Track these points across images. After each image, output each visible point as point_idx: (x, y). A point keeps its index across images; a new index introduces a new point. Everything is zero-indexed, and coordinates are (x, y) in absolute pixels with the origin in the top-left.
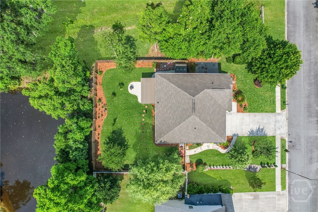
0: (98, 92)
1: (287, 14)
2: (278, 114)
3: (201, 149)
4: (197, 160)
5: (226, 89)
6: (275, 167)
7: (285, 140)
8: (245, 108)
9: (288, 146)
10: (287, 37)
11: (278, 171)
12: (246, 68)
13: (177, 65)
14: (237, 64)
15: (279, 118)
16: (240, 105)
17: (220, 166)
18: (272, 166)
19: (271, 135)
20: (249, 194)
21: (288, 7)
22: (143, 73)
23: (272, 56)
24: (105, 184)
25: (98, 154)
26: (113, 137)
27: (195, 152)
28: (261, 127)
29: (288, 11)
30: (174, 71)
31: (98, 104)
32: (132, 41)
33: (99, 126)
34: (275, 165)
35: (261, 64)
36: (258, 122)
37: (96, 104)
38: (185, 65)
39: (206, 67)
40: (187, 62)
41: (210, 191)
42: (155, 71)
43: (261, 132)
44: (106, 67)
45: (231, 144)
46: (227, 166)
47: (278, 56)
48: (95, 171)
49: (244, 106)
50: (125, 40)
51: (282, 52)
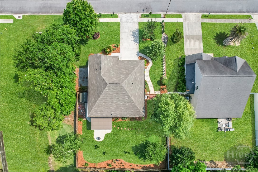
0: (102, 167)
1: (42, 13)
2: (121, 20)
3: (149, 82)
4: (158, 85)
5: (101, 58)
6: (164, 23)
7: (142, 15)
8: (116, 47)
9: (147, 12)
10: (60, 13)
11: (166, 20)
12: (84, 46)
13: (81, 101)
14: (80, 52)
15: (124, 19)
16: (114, 50)
17: (163, 67)
18: (163, 24)
19: (138, 25)
20: (185, 43)
21: (36, 13)
22: (87, 129)
23: (76, 22)
24: (179, 158)
25: (153, 166)
26: (140, 154)
27: (151, 87)
28: (132, 34)
29: (39, 13)
30: (86, 103)
31: (112, 167)
32: (60, 138)
33: (131, 166)
34: (162, 22)
35: (81, 32)
36: (128, 36)
37: (113, 168)
38: (81, 94)
39: (83, 78)
40: (78, 93)
41: (183, 74)
42: (86, 119)
43: (135, 33)
44: (81, 160)
45: (145, 58)
46: (163, 61)
47: (76, 17)
48: (167, 169)
49: (115, 47)
50: (60, 144)
51: (73, 14)
